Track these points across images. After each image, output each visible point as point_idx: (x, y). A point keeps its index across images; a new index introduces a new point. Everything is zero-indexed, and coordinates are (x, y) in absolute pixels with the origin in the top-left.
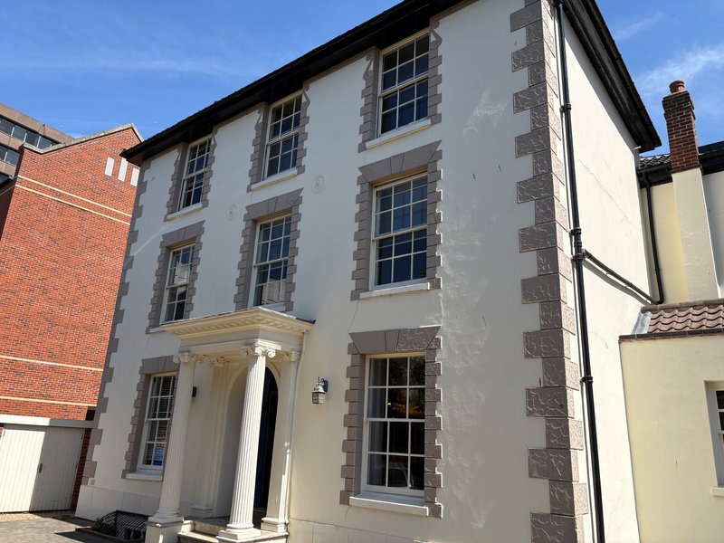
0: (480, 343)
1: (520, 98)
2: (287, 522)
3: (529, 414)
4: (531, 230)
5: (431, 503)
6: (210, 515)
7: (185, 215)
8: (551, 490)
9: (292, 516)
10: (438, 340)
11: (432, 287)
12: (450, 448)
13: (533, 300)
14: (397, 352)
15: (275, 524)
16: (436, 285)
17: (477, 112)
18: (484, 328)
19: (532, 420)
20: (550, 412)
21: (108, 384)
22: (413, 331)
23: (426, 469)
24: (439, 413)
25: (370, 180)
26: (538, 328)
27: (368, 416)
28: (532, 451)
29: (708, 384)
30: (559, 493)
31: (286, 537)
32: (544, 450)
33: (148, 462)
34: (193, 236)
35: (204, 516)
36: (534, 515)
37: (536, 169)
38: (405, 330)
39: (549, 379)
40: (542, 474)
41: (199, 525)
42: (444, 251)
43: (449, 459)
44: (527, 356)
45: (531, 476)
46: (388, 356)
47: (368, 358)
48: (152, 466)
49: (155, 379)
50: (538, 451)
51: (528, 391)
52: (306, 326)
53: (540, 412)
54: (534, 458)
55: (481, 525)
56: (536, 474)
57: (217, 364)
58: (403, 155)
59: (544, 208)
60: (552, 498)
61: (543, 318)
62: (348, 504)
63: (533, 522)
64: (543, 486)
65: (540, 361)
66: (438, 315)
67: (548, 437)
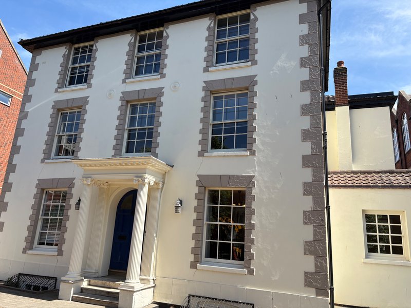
0: (279, 186)
1: (303, 60)
2: (155, 279)
3: (305, 223)
4: (308, 130)
5: (248, 267)
6: (97, 275)
7: (73, 91)
8: (316, 260)
9: (157, 275)
10: (254, 183)
11: (250, 155)
12: (259, 239)
13: (308, 166)
14: (228, 187)
15: (148, 280)
16: (253, 153)
17: (279, 63)
18: (280, 178)
19: (306, 226)
20: (316, 223)
21: (7, 193)
22: (238, 177)
23: (245, 250)
24: (254, 221)
25: (211, 90)
26: (310, 180)
27: (207, 221)
28: (306, 242)
29: (363, 211)
30: (320, 262)
31: (154, 287)
32: (313, 241)
33: (41, 243)
34: (80, 105)
35: (94, 276)
36: (306, 273)
37: (312, 100)
38: (233, 176)
39: (316, 206)
40: (311, 253)
41: (92, 281)
42: (258, 135)
43: (259, 245)
44: (304, 194)
45: (305, 254)
46: (220, 189)
47: (207, 189)
48: (45, 246)
49: (46, 192)
50: (309, 242)
51: (305, 212)
52: (169, 168)
53: (310, 223)
54: (307, 245)
55: (277, 278)
56: (308, 253)
57: (102, 186)
58: (233, 79)
59: (316, 120)
60: (316, 265)
61: (313, 176)
62: (196, 268)
63: (305, 276)
64: (311, 258)
65: (311, 197)
66: (253, 169)
67: (315, 235)
